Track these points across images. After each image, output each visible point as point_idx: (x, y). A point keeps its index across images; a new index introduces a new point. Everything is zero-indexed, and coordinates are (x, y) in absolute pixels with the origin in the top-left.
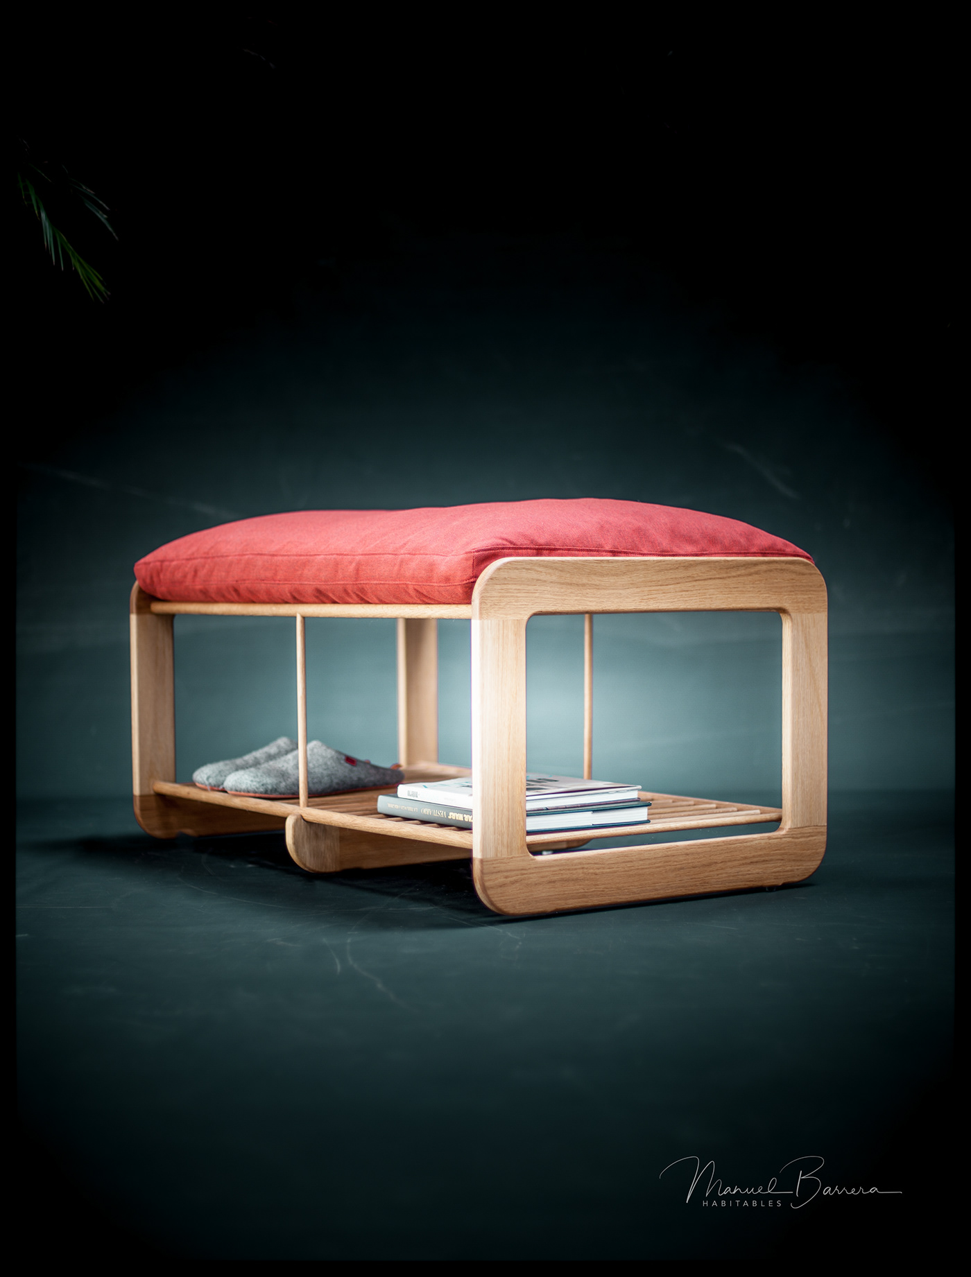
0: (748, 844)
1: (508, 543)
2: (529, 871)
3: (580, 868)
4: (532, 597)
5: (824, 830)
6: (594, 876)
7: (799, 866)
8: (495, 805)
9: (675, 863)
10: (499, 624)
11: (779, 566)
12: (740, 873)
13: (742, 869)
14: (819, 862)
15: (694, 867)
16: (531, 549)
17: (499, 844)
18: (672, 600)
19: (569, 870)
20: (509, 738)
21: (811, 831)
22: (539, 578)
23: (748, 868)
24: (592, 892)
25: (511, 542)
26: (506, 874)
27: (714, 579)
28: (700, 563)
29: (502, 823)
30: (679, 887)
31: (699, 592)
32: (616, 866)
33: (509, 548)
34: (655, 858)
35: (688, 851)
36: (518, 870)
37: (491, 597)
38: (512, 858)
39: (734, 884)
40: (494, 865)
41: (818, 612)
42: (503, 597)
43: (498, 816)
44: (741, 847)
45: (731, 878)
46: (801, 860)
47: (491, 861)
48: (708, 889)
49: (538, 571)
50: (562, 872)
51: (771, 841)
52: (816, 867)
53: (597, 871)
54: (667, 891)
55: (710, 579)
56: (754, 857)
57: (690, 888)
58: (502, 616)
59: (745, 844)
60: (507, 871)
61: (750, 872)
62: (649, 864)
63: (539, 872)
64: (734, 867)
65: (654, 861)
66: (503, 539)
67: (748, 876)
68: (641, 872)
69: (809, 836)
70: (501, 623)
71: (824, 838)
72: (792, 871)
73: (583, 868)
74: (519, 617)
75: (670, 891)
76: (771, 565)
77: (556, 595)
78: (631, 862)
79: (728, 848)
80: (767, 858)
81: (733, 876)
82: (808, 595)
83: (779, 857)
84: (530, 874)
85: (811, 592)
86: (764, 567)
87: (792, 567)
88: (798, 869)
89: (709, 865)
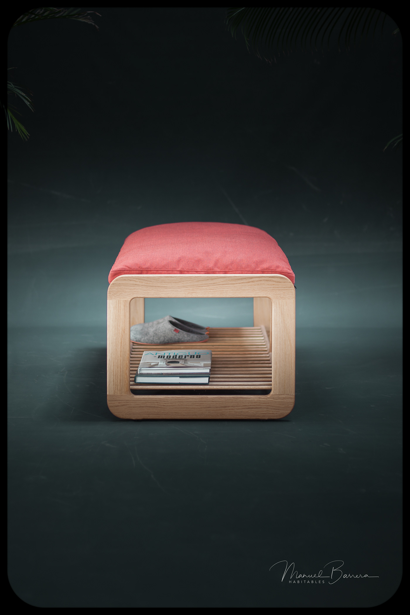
0: (247, 400)
1: (127, 268)
2: (130, 402)
3: (156, 403)
4: (133, 291)
5: (293, 397)
6: (163, 406)
7: (278, 412)
8: (114, 373)
9: (206, 405)
10: (117, 302)
11: (266, 279)
12: (242, 412)
13: (244, 410)
14: (289, 411)
15: (217, 407)
16: (138, 270)
17: (116, 389)
18: (205, 293)
19: (150, 403)
20: (121, 347)
21: (285, 397)
22: (136, 284)
23: (247, 410)
24: (162, 413)
25: (129, 268)
26: (119, 402)
27: (228, 284)
28: (220, 278)
29: (117, 381)
30: (208, 415)
31: (220, 290)
32: (175, 403)
33: (128, 270)
34: (195, 402)
35: (213, 400)
36: (125, 401)
37: (113, 291)
38: (122, 395)
39: (239, 417)
40: (114, 398)
41: (289, 299)
42: (118, 291)
43: (116, 378)
44: (243, 401)
45: (237, 414)
46: (279, 409)
47: (112, 396)
48: (224, 417)
49: (135, 281)
50: (147, 403)
51: (260, 399)
52: (288, 413)
53: (165, 404)
54: (202, 416)
55: (226, 284)
56: (250, 405)
57: (214, 416)
58: (118, 298)
59: (245, 400)
60: (120, 400)
61: (248, 412)
62: (192, 404)
63: (135, 402)
64: (239, 409)
65: (194, 403)
66: (126, 266)
67: (247, 414)
68: (187, 407)
69: (283, 399)
70: (118, 302)
71: (293, 401)
72: (273, 414)
73: (157, 403)
74: (126, 299)
75: (203, 416)
76: (261, 278)
77: (144, 291)
78: (183, 402)
79: (235, 401)
80: (258, 407)
81: (239, 413)
82: (283, 291)
83: (265, 407)
84: (131, 402)
85: (285, 290)
86: (257, 279)
87: (274, 279)
88: (276, 413)
89: (225, 407)
